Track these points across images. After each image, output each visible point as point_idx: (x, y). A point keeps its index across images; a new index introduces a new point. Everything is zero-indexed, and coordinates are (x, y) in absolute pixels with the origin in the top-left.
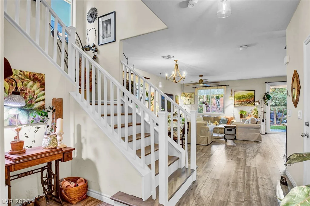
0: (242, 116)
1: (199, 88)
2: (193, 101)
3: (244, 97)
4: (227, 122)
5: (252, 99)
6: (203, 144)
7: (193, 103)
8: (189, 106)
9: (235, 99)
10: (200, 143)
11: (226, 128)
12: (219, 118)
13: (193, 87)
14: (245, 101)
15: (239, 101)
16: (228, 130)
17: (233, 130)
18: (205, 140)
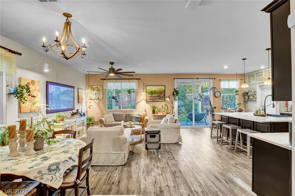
0: (154, 112)
1: (108, 80)
2: (101, 95)
3: (155, 92)
4: (140, 120)
5: (163, 94)
6: (118, 163)
7: (101, 98)
8: (97, 101)
9: (147, 94)
10: (113, 163)
11: (148, 134)
12: (132, 115)
13: (101, 79)
14: (156, 96)
15: (150, 96)
16: (151, 137)
17: (157, 135)
18: (120, 158)
